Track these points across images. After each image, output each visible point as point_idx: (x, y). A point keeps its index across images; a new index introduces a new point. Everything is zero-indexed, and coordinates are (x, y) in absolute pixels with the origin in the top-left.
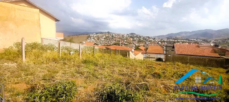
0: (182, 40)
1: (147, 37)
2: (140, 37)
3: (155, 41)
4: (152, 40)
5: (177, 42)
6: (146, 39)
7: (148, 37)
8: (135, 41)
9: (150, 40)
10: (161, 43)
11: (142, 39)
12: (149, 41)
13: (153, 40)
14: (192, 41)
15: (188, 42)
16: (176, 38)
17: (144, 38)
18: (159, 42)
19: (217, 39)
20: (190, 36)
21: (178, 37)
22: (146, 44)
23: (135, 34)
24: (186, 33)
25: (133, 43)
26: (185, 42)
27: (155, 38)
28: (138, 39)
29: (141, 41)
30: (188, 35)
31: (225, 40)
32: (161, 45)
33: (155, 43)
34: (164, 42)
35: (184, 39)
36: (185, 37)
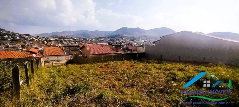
0: (68, 38)
1: (26, 35)
2: (14, 34)
3: (39, 39)
4: (34, 39)
5: (64, 41)
6: (24, 38)
7: (28, 35)
8: (5, 40)
9: (32, 38)
10: (46, 43)
11: (18, 38)
12: (31, 40)
13: (36, 39)
14: (76, 39)
15: (73, 41)
16: (61, 36)
17: (20, 36)
18: (44, 41)
19: (93, 38)
20: (73, 35)
21: (63, 35)
22: (26, 43)
23: (3, 29)
24: (70, 32)
25: (3, 43)
26: (71, 41)
27: (38, 37)
28: (10, 37)
29: (17, 40)
30: (72, 34)
31: (97, 39)
32: (47, 45)
33: (39, 43)
34: (50, 41)
35: (69, 38)
36: (69, 36)
